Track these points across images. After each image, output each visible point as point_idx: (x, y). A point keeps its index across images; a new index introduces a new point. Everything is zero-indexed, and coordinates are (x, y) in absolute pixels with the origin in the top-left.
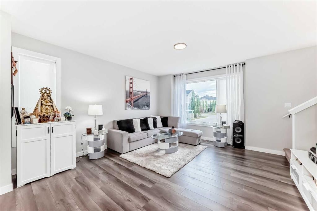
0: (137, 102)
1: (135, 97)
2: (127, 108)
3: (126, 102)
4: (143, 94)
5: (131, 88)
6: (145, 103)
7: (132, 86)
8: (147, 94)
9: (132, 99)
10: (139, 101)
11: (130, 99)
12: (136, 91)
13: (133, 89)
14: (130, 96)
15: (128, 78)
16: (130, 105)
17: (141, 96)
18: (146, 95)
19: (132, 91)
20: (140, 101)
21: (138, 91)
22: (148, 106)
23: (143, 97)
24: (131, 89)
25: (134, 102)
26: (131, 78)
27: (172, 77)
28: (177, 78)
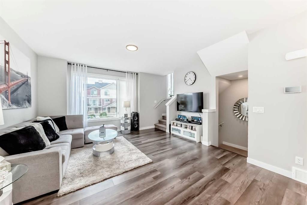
0: (15, 94)
1: (13, 83)
4: (22, 79)
5: (7, 62)
6: (26, 96)
7: (9, 59)
8: (27, 80)
9: (9, 87)
10: (18, 92)
11: (5, 86)
12: (14, 71)
13: (10, 67)
14: (5, 80)
16: (5, 99)
17: (20, 83)
18: (26, 83)
19: (9, 71)
20: (20, 91)
21: (18, 73)
22: (29, 101)
23: (24, 86)
24: (7, 65)
25: (12, 93)
26: (7, 42)
27: (66, 64)
28: (74, 67)
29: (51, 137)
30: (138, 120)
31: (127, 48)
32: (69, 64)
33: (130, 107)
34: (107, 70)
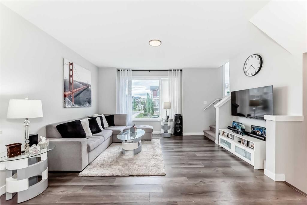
0: (78, 97)
1: (75, 90)
2: (66, 105)
3: (65, 96)
4: (83, 87)
5: (71, 76)
6: (87, 98)
7: (72, 74)
8: (88, 87)
9: (73, 93)
10: (80, 96)
11: (70, 92)
12: (77, 82)
13: (74, 79)
14: (70, 89)
15: (67, 62)
17: (82, 90)
18: (87, 89)
19: (73, 82)
20: (81, 95)
21: (80, 83)
22: (90, 102)
23: (84, 91)
24: (71, 78)
25: (75, 96)
26: (71, 63)
27: (116, 71)
28: (122, 73)
29: (94, 130)
30: (181, 124)
31: (149, 44)
32: (119, 70)
33: (170, 108)
34: (149, 70)
